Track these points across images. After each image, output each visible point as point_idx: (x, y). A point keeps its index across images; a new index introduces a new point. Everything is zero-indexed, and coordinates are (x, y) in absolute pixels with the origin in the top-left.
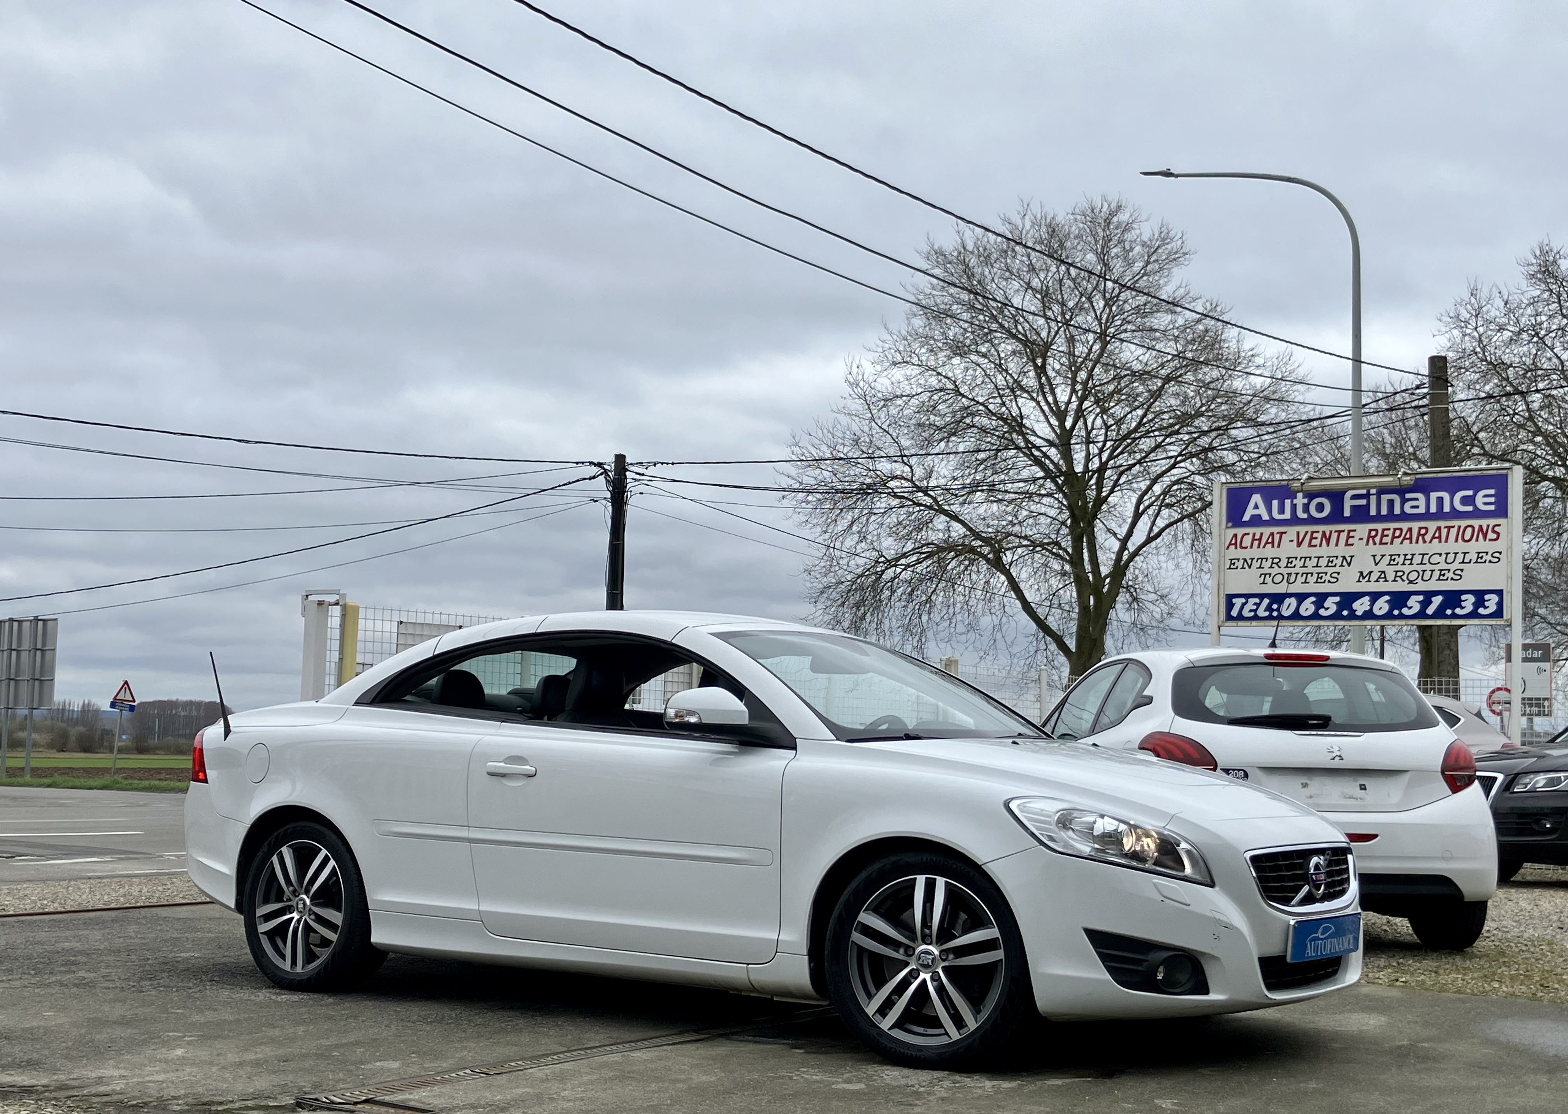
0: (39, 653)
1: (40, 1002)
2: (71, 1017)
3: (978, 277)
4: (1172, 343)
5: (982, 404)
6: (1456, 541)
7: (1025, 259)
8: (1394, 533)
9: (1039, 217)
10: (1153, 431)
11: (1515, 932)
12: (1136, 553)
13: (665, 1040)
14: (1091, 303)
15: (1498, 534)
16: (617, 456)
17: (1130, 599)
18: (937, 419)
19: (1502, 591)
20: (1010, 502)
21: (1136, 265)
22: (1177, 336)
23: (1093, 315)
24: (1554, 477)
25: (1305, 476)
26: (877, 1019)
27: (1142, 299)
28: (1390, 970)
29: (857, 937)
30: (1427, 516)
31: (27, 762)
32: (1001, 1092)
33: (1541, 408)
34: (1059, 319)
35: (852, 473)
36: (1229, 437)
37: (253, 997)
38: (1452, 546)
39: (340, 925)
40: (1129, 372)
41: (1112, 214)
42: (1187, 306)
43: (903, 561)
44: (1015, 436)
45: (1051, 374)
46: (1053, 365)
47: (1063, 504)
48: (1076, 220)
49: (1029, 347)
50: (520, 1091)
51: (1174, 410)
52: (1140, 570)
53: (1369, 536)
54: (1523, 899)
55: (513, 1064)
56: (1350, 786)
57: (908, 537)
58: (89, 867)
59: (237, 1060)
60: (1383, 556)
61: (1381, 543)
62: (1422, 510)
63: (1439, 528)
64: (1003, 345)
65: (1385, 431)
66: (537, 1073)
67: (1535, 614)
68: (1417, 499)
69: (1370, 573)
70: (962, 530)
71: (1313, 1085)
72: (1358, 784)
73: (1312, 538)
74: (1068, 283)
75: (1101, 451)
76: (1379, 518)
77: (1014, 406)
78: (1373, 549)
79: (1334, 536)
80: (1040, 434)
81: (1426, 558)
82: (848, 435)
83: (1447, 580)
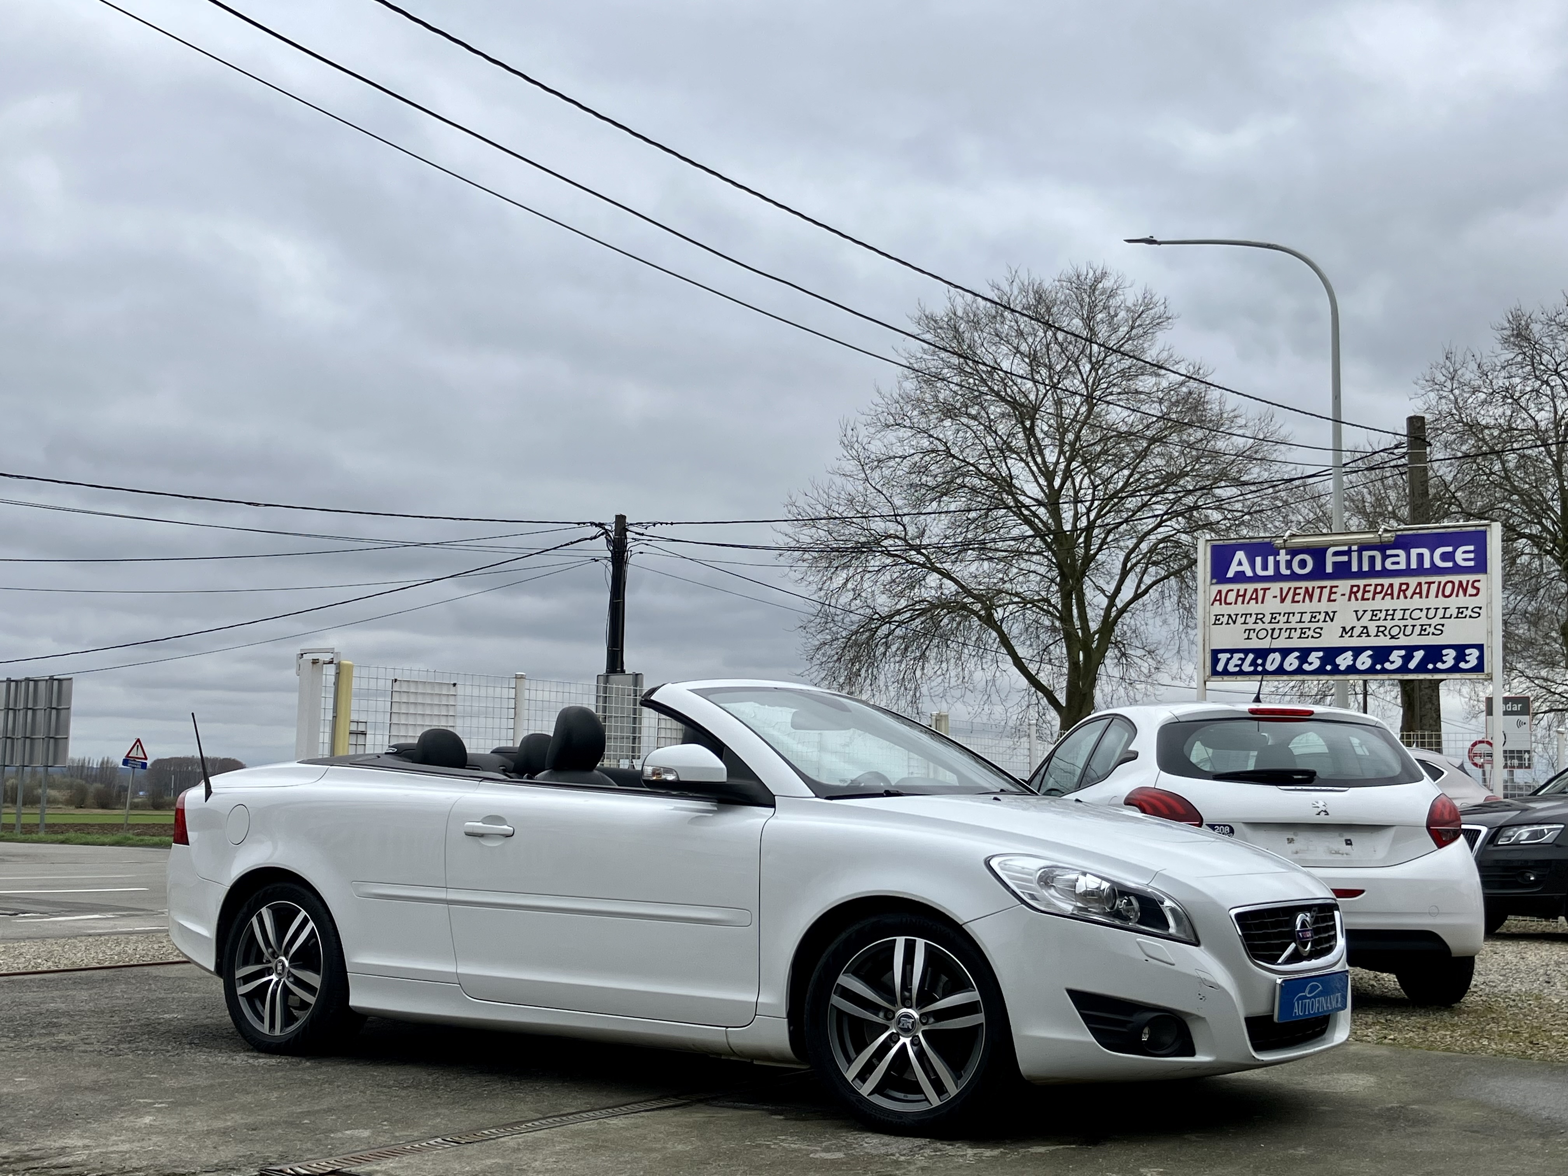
0: (54, 712)
1: (14, 1067)
2: (42, 1083)
3: (967, 341)
4: (1157, 405)
5: (972, 465)
6: (1437, 596)
7: (1013, 324)
8: (1376, 588)
9: (1026, 283)
10: (1139, 491)
11: (1502, 987)
12: (1124, 610)
13: (642, 1106)
14: (1078, 367)
15: (1478, 589)
16: (618, 517)
17: (1119, 655)
18: (929, 479)
19: (1482, 645)
20: (1000, 560)
21: (1121, 329)
22: (1162, 399)
23: (1080, 379)
24: (1530, 534)
25: (1288, 533)
26: (856, 1085)
27: (1127, 362)
28: (1378, 1027)
29: (836, 1000)
30: (1408, 572)
31: (42, 819)
32: (983, 1161)
34: (1047, 382)
35: (847, 532)
36: (1214, 496)
37: (230, 1061)
38: (1432, 601)
39: (318, 987)
40: (1115, 433)
41: (1097, 281)
42: (1171, 368)
43: (897, 618)
44: (1005, 496)
45: (1040, 435)
46: (1042, 427)
47: (1052, 562)
48: (1062, 286)
49: (1017, 409)
50: (489, 1162)
51: (1160, 470)
52: (1128, 626)
53: (1351, 592)
54: (1509, 951)
55: (486, 1132)
56: (1337, 842)
57: (901, 595)
58: (90, 924)
59: (205, 1128)
60: (1365, 611)
61: (1363, 599)
62: (1403, 566)
63: (1420, 584)
64: (992, 408)
65: (1365, 490)
66: (510, 1141)
67: (1512, 669)
68: (1398, 556)
69: (1353, 628)
70: (953, 587)
71: (1301, 1151)
72: (1343, 839)
73: (1295, 594)
74: (1055, 347)
75: (1089, 510)
76: (1360, 574)
77: (1004, 467)
78: (1355, 605)
79: (1317, 591)
80: (1029, 494)
81: (1408, 613)
82: (843, 495)
83: (1428, 634)
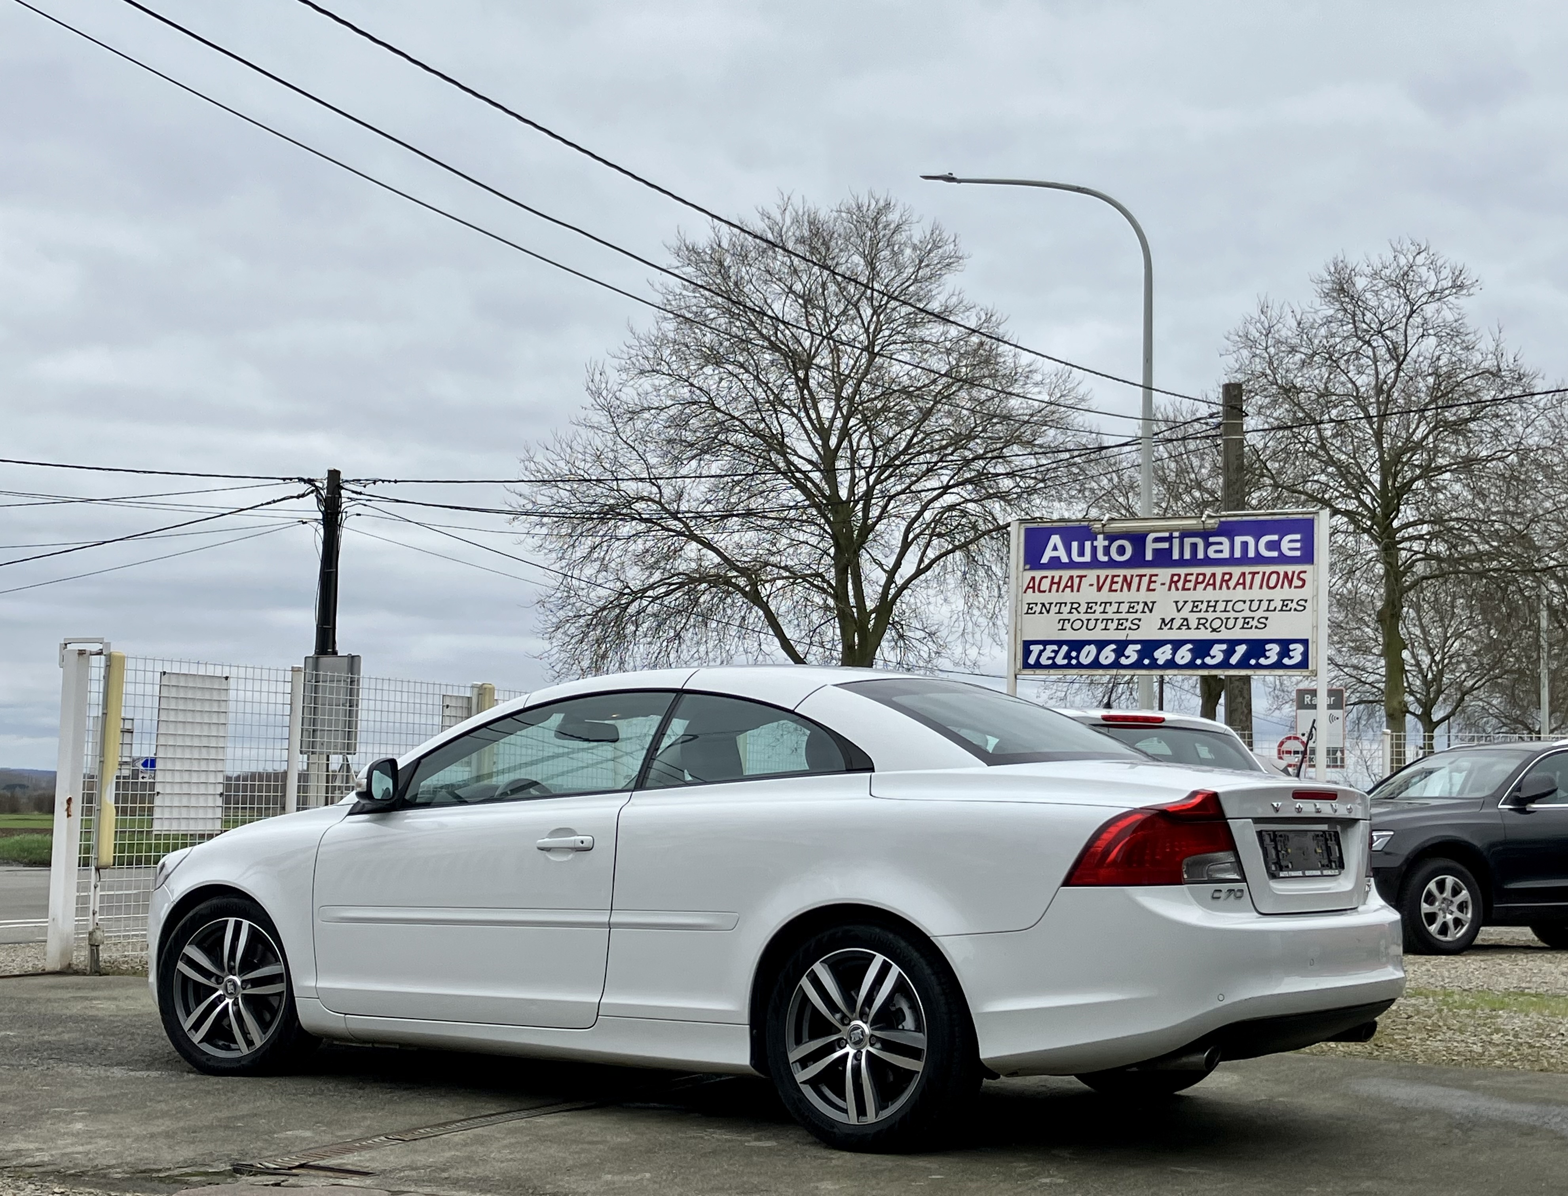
3: (733, 278)
5: (739, 419)
6: (1261, 587)
8: (1197, 578)
9: (800, 213)
10: (924, 453)
12: (905, 586)
14: (858, 311)
15: (1304, 581)
16: (330, 472)
17: (896, 637)
18: (688, 433)
19: (1307, 640)
20: (769, 529)
21: (906, 269)
22: (950, 349)
23: (861, 325)
25: (1107, 517)
30: (1231, 561)
33: (1334, 436)
34: (823, 327)
38: (1256, 593)
40: (898, 388)
41: (880, 212)
43: (650, 593)
44: (774, 456)
45: (814, 387)
46: (817, 377)
47: (825, 531)
48: (840, 217)
49: (789, 357)
50: (448, 1153)
51: (947, 431)
52: (907, 604)
53: (1172, 581)
55: (421, 1130)
57: (653, 567)
59: (145, 1131)
60: (1186, 602)
61: (1184, 589)
62: (1226, 555)
63: (1243, 574)
66: (451, 1137)
68: (1221, 543)
69: (1173, 620)
70: (717, 560)
73: (1113, 582)
75: (868, 475)
76: (1182, 563)
77: (776, 423)
78: (1176, 595)
79: (1136, 580)
80: (800, 453)
81: (1230, 604)
82: (589, 450)
83: (1251, 628)
